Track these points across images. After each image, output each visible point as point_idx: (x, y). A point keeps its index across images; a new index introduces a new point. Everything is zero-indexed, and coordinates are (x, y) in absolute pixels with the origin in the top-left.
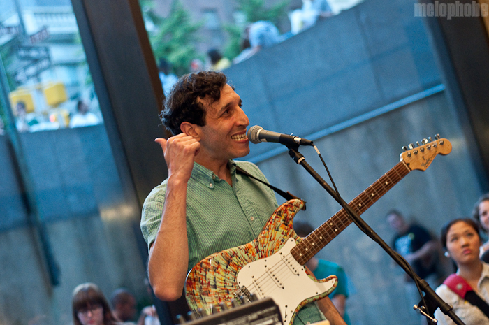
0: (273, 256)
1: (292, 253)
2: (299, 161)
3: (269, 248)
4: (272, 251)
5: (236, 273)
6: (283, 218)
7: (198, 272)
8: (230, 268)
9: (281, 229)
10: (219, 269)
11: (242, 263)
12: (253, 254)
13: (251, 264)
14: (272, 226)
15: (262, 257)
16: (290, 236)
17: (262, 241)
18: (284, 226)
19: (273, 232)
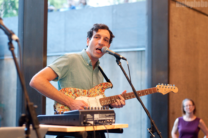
0: (92, 98)
1: (100, 100)
2: (119, 65)
3: (92, 94)
4: (93, 96)
5: (76, 97)
6: (102, 87)
7: (63, 91)
8: (74, 95)
9: (100, 90)
10: (70, 93)
11: (80, 95)
12: (85, 94)
13: (83, 97)
14: (97, 88)
15: (88, 96)
16: (102, 94)
17: (90, 91)
18: (101, 90)
19: (96, 90)
